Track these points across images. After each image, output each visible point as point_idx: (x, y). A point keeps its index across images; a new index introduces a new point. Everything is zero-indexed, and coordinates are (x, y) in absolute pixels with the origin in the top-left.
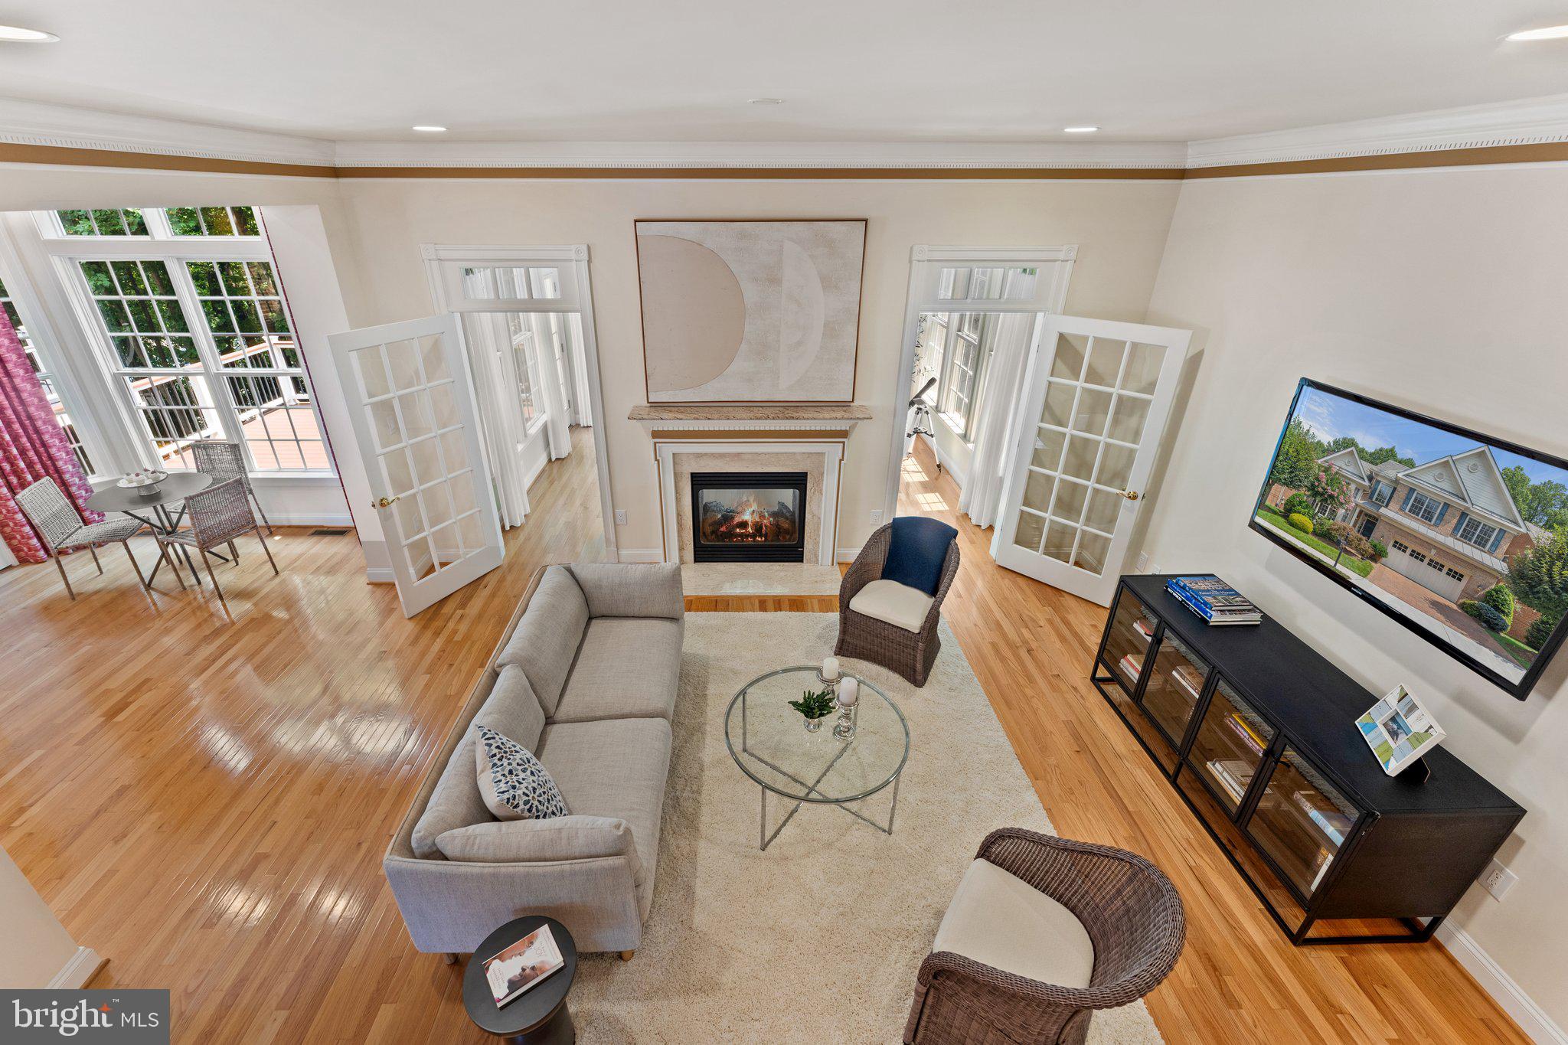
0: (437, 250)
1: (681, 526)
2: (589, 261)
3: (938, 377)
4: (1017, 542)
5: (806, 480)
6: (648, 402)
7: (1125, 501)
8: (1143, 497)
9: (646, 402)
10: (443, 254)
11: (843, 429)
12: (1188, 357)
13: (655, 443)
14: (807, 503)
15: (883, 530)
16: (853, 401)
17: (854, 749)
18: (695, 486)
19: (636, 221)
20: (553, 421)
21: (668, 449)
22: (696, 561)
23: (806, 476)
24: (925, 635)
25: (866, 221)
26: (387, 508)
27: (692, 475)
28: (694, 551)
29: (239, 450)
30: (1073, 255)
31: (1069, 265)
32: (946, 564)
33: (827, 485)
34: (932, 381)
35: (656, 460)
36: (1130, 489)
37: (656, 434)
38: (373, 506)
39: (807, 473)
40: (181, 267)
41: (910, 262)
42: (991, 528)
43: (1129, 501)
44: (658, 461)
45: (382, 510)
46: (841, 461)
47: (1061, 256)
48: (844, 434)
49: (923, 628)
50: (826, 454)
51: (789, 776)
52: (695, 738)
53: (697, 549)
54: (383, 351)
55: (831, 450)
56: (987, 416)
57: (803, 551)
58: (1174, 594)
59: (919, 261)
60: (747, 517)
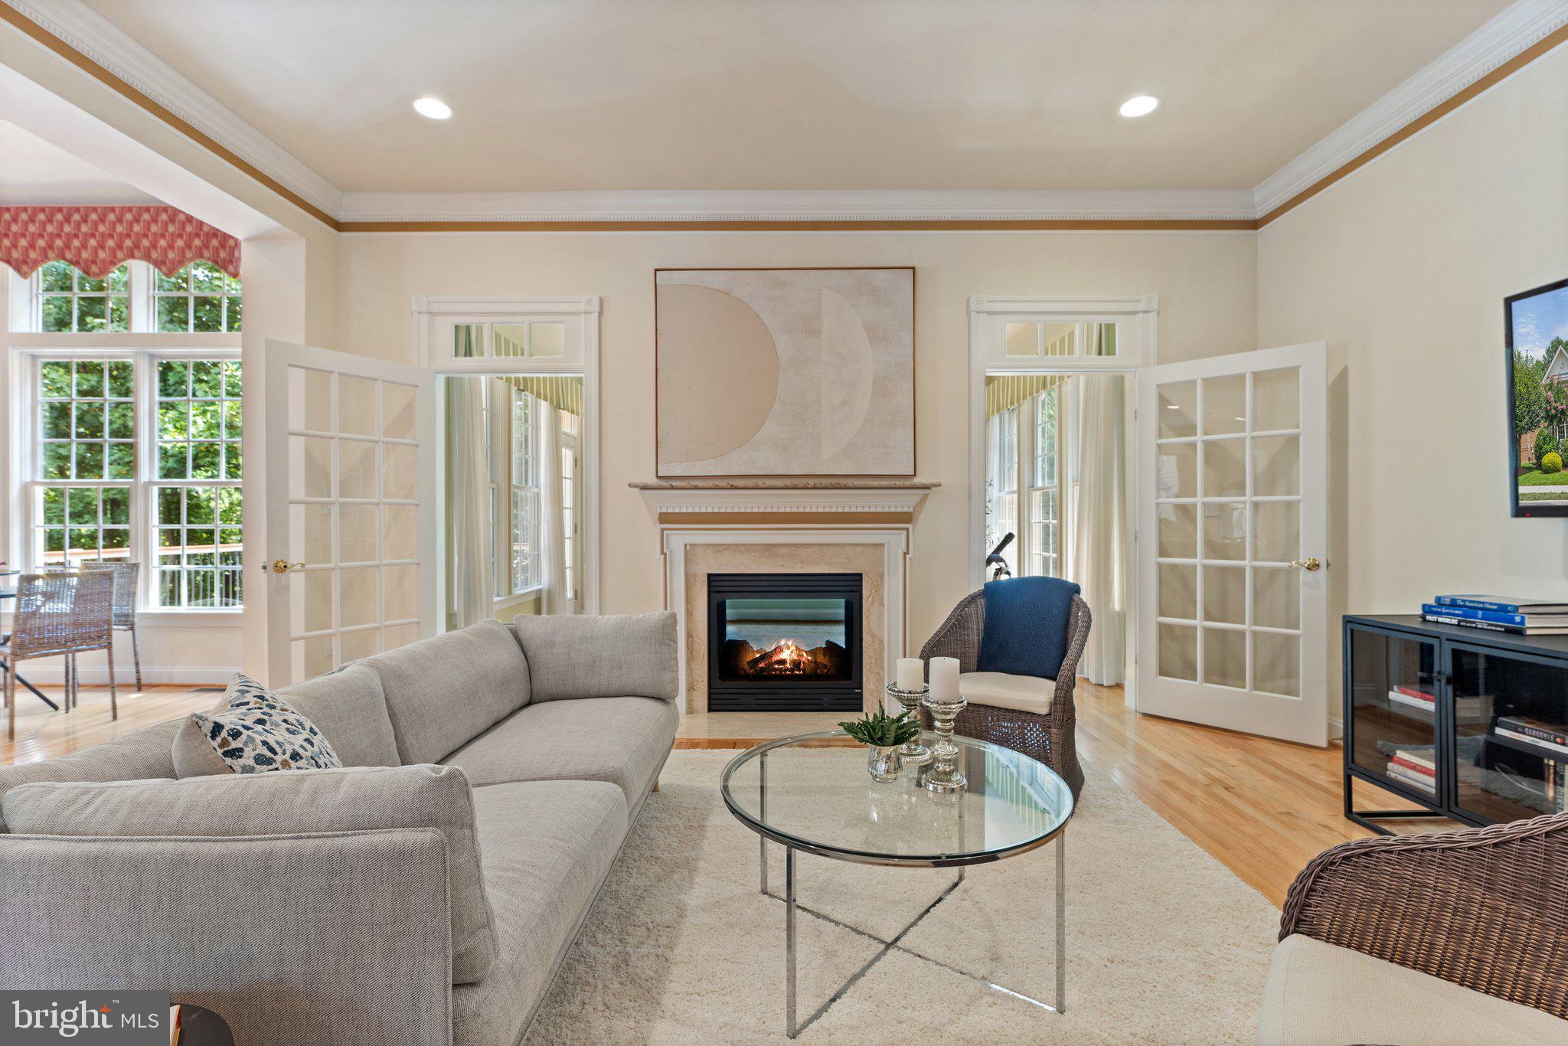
0: (429, 302)
1: (691, 652)
2: (601, 314)
3: (1015, 533)
4: (1161, 674)
5: (861, 586)
6: (657, 477)
7: (1304, 575)
8: (1328, 565)
9: (655, 476)
10: (435, 308)
11: (906, 510)
12: (1330, 381)
13: (663, 530)
14: (864, 618)
15: (972, 599)
16: (915, 475)
17: (966, 891)
18: (712, 594)
19: (656, 270)
20: (550, 593)
21: (680, 539)
22: (710, 710)
23: (861, 580)
24: (1059, 715)
25: (913, 268)
26: (283, 575)
27: (709, 576)
28: (710, 694)
29: (137, 570)
30: (1155, 305)
31: (1153, 316)
32: (1072, 620)
33: (889, 591)
34: (1009, 538)
35: (663, 553)
36: (1305, 559)
37: (664, 518)
38: (264, 568)
39: (860, 575)
40: (151, 365)
41: (968, 313)
42: (1119, 686)
43: (1310, 574)
44: (665, 555)
45: (274, 575)
46: (905, 554)
47: (1141, 307)
48: (906, 518)
49: (1054, 704)
50: (886, 545)
51: (849, 927)
52: (676, 876)
53: (712, 691)
54: (334, 380)
55: (893, 540)
56: (1085, 545)
57: (861, 694)
58: (1441, 620)
59: (978, 312)
60: (785, 655)
